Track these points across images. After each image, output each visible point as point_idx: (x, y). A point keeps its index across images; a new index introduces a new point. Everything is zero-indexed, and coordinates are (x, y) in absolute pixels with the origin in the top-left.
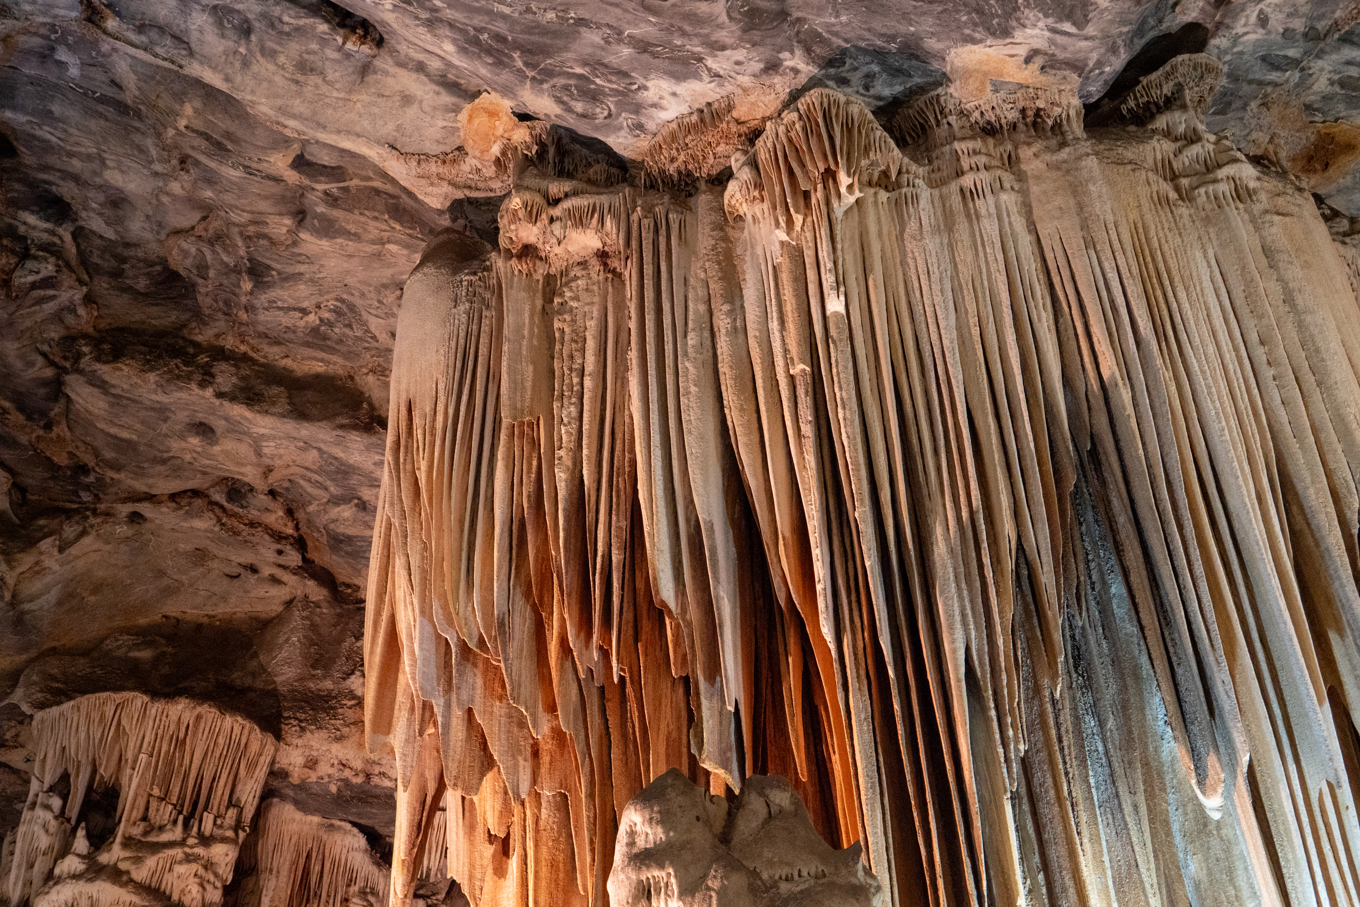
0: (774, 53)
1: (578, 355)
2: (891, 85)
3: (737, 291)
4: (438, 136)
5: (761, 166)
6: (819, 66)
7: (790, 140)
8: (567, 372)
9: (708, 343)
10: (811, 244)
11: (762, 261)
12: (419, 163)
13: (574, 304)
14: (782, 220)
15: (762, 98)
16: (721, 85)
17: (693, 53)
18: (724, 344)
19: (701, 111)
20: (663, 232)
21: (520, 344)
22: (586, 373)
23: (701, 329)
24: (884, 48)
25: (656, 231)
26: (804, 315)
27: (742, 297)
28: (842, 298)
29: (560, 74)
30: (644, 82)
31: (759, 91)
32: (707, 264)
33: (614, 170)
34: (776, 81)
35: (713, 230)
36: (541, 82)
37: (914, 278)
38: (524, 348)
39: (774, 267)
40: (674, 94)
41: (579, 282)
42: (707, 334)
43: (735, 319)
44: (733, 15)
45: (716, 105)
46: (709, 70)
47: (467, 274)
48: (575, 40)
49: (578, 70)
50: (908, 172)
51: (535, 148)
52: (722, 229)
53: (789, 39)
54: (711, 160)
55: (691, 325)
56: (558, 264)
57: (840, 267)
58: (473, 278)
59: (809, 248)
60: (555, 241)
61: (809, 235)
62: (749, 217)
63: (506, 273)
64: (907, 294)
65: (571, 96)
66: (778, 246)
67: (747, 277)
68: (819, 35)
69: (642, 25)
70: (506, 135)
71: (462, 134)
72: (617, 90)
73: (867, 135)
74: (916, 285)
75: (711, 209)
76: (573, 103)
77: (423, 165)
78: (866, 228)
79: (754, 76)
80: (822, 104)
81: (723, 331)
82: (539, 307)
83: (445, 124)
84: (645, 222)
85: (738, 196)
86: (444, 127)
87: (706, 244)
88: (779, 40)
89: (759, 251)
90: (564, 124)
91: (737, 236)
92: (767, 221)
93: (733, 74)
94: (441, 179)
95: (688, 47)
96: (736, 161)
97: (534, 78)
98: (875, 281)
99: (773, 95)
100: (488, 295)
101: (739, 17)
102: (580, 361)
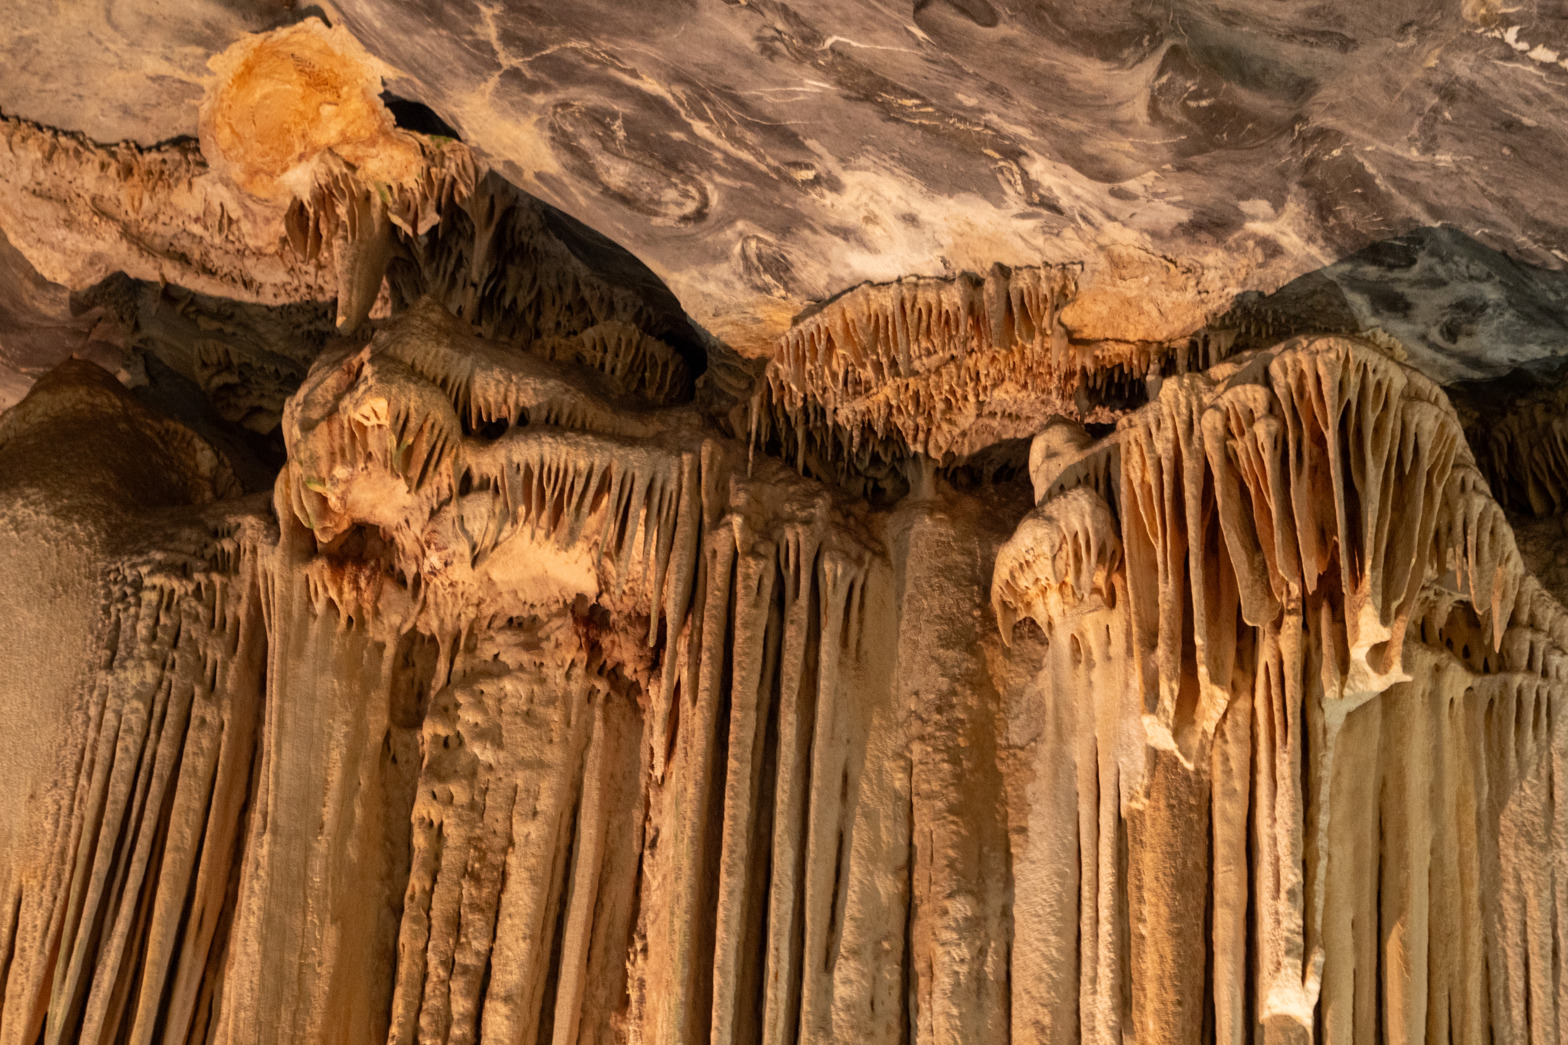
0: (1232, 200)
1: (475, 921)
2: (1519, 341)
3: (995, 861)
4: (131, 96)
5: (1124, 501)
6: (1340, 251)
7: (1230, 460)
8: (436, 971)
9: (891, 1003)
10: (1240, 785)
11: (1083, 787)
12: (49, 158)
13: (484, 753)
14: (1168, 691)
15: (1159, 294)
16: (1051, 232)
17: (998, 133)
18: (940, 1023)
19: (974, 282)
20: (799, 610)
21: (308, 849)
22: (497, 986)
23: (879, 955)
24: (1531, 254)
25: (779, 603)
26: (1194, 1002)
27: (1008, 881)
28: (1313, 985)
29: (594, 81)
30: (836, 170)
31: (1155, 274)
32: (917, 751)
33: (657, 348)
34: (1209, 260)
35: (946, 643)
36: (533, 87)
37: (1514, 960)
38: (317, 864)
39: (1120, 821)
40: (911, 219)
41: (508, 685)
42: (891, 974)
43: (982, 952)
44: (1164, 109)
45: (1023, 282)
46: (1030, 185)
47: (159, 568)
48: (677, 19)
49: (651, 86)
50: (1533, 625)
51: (430, 219)
52: (971, 648)
53: (1282, 173)
54: (967, 418)
55: (848, 934)
56: (449, 611)
57: (1319, 888)
58: (179, 586)
59: (1230, 794)
60: (464, 548)
61: (1237, 753)
62: (1062, 638)
63: (287, 600)
64: (1488, 1005)
65: (607, 142)
66: (1141, 763)
67: (1034, 824)
68: (1366, 181)
69: (882, 35)
70: (345, 151)
71: (205, 106)
72: (747, 167)
73: (1447, 503)
74: (1517, 985)
75: (946, 571)
76: (602, 160)
77: (61, 164)
78: (1401, 774)
79: (1155, 234)
80: (1342, 387)
81: (944, 981)
82: (376, 738)
83: (164, 69)
84: (750, 567)
85: (1044, 570)
86: (158, 79)
87: (918, 681)
88: (1254, 173)
89: (1079, 754)
90: (556, 201)
91: (1016, 682)
92: (1118, 667)
93: (1096, 215)
94: (103, 214)
95: (993, 118)
96: (1051, 455)
97: (514, 74)
98: (1405, 945)
99: (1191, 294)
100: (214, 653)
101: (1179, 118)
102: (480, 945)
